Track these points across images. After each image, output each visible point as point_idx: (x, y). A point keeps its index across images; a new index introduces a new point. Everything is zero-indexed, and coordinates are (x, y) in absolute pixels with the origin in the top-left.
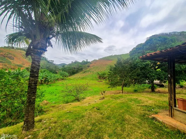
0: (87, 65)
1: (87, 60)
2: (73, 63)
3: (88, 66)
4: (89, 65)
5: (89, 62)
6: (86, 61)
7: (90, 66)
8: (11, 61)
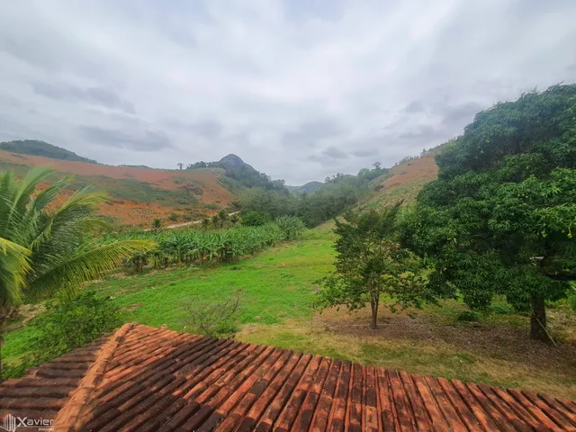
0: (376, 181)
1: (377, 164)
2: (330, 181)
3: (378, 188)
4: (382, 184)
5: (385, 170)
6: (375, 168)
7: (382, 187)
8: (198, 197)
